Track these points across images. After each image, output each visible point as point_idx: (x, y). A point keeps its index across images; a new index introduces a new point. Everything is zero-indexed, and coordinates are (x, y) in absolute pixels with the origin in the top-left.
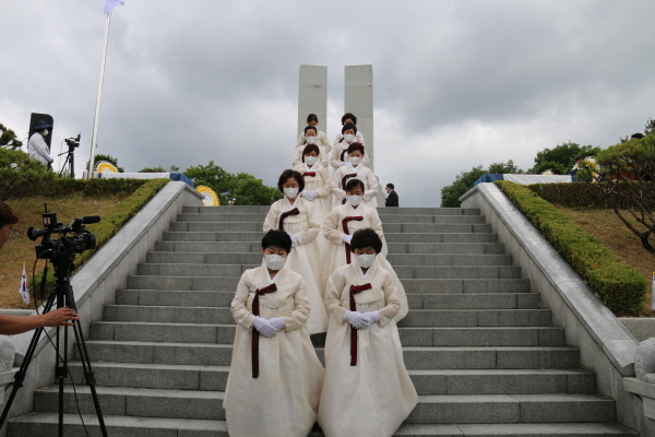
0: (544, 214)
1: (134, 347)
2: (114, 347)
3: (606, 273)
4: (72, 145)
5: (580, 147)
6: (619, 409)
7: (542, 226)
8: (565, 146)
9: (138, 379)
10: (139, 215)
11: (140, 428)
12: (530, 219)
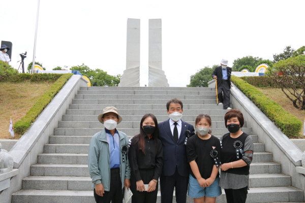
0: (252, 91)
1: (68, 156)
2: (58, 157)
3: (284, 119)
4: (23, 57)
5: (254, 58)
6: (293, 180)
7: (251, 97)
8: (247, 57)
9: (71, 172)
10: (61, 91)
11: (77, 196)
12: (245, 94)
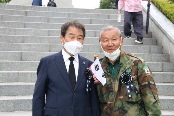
12: (169, 18)
